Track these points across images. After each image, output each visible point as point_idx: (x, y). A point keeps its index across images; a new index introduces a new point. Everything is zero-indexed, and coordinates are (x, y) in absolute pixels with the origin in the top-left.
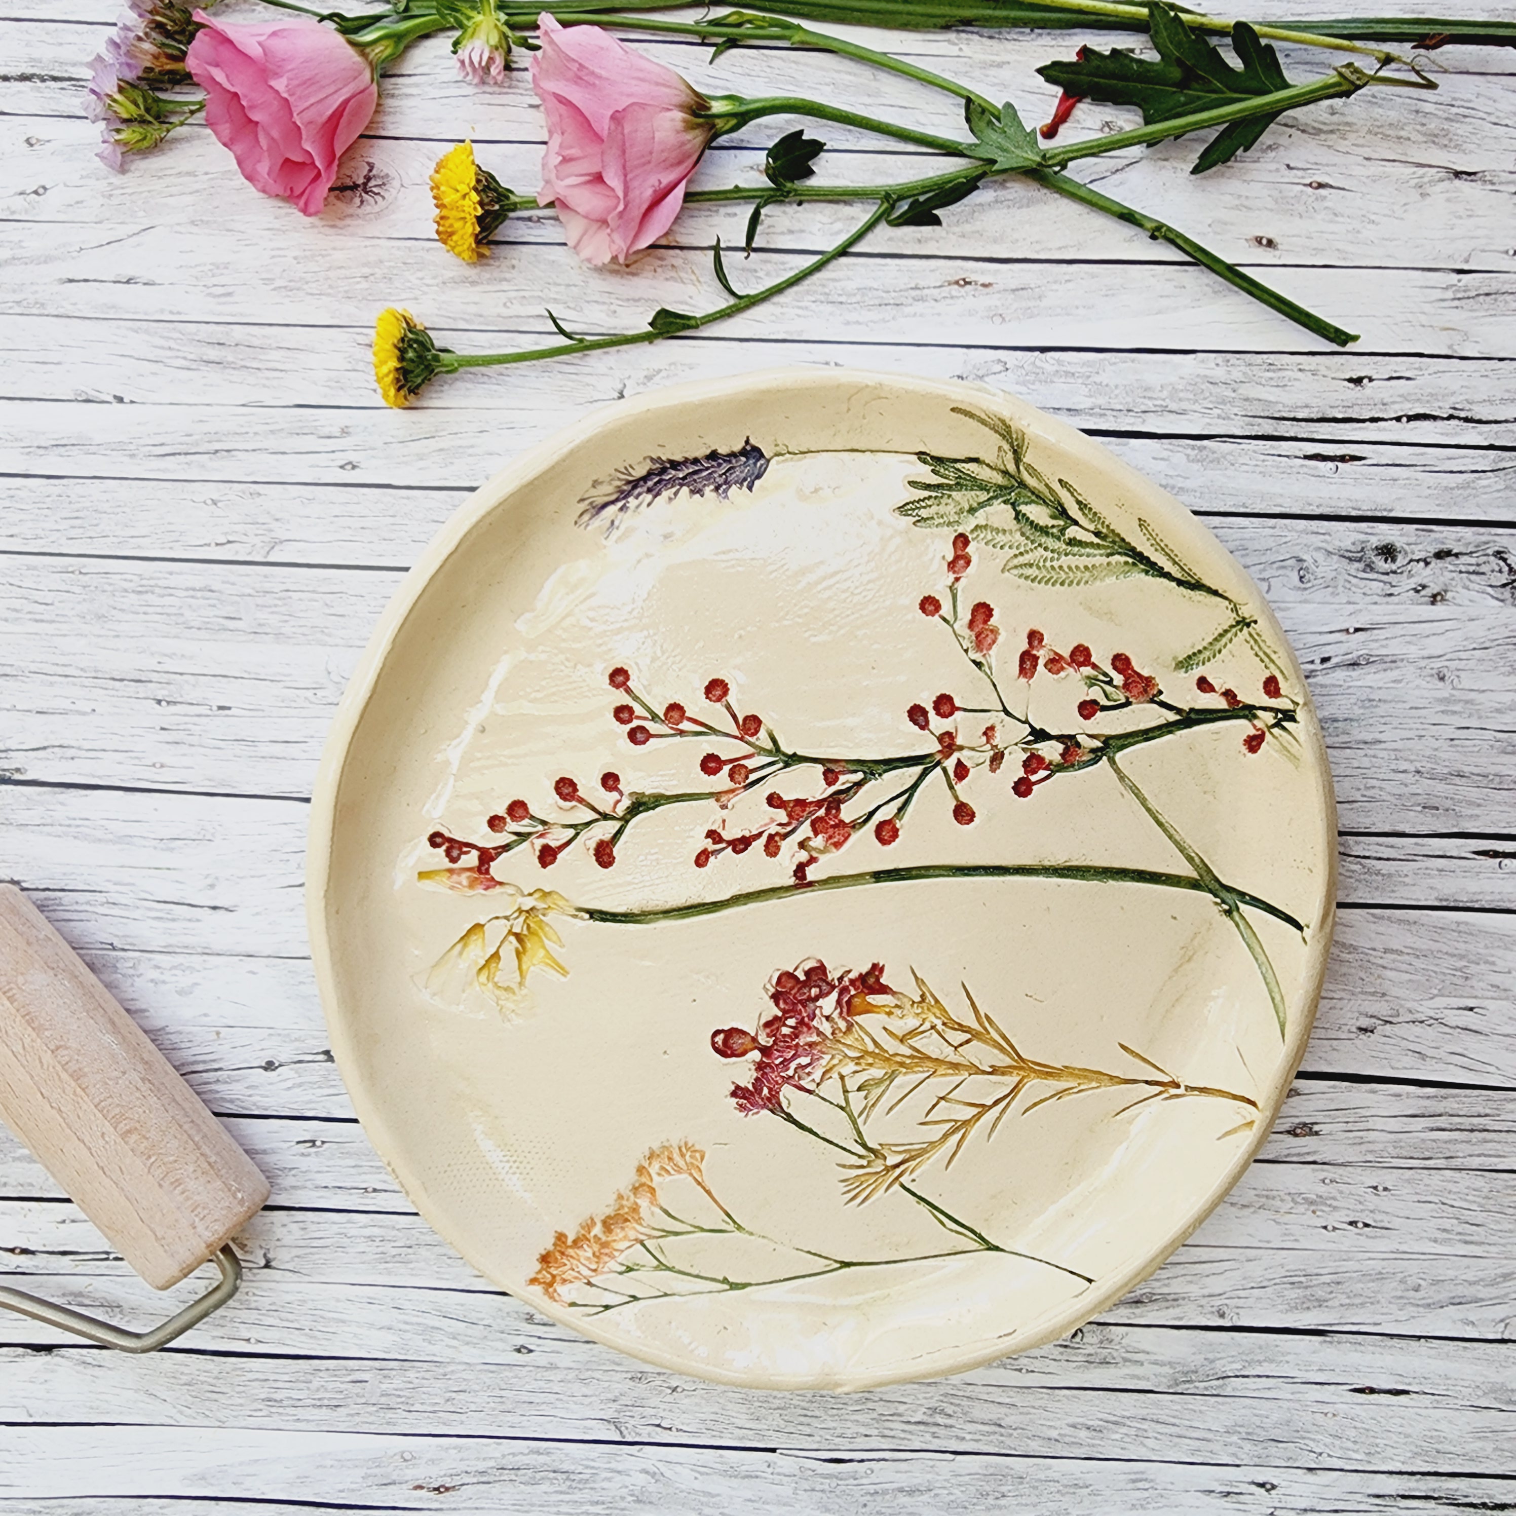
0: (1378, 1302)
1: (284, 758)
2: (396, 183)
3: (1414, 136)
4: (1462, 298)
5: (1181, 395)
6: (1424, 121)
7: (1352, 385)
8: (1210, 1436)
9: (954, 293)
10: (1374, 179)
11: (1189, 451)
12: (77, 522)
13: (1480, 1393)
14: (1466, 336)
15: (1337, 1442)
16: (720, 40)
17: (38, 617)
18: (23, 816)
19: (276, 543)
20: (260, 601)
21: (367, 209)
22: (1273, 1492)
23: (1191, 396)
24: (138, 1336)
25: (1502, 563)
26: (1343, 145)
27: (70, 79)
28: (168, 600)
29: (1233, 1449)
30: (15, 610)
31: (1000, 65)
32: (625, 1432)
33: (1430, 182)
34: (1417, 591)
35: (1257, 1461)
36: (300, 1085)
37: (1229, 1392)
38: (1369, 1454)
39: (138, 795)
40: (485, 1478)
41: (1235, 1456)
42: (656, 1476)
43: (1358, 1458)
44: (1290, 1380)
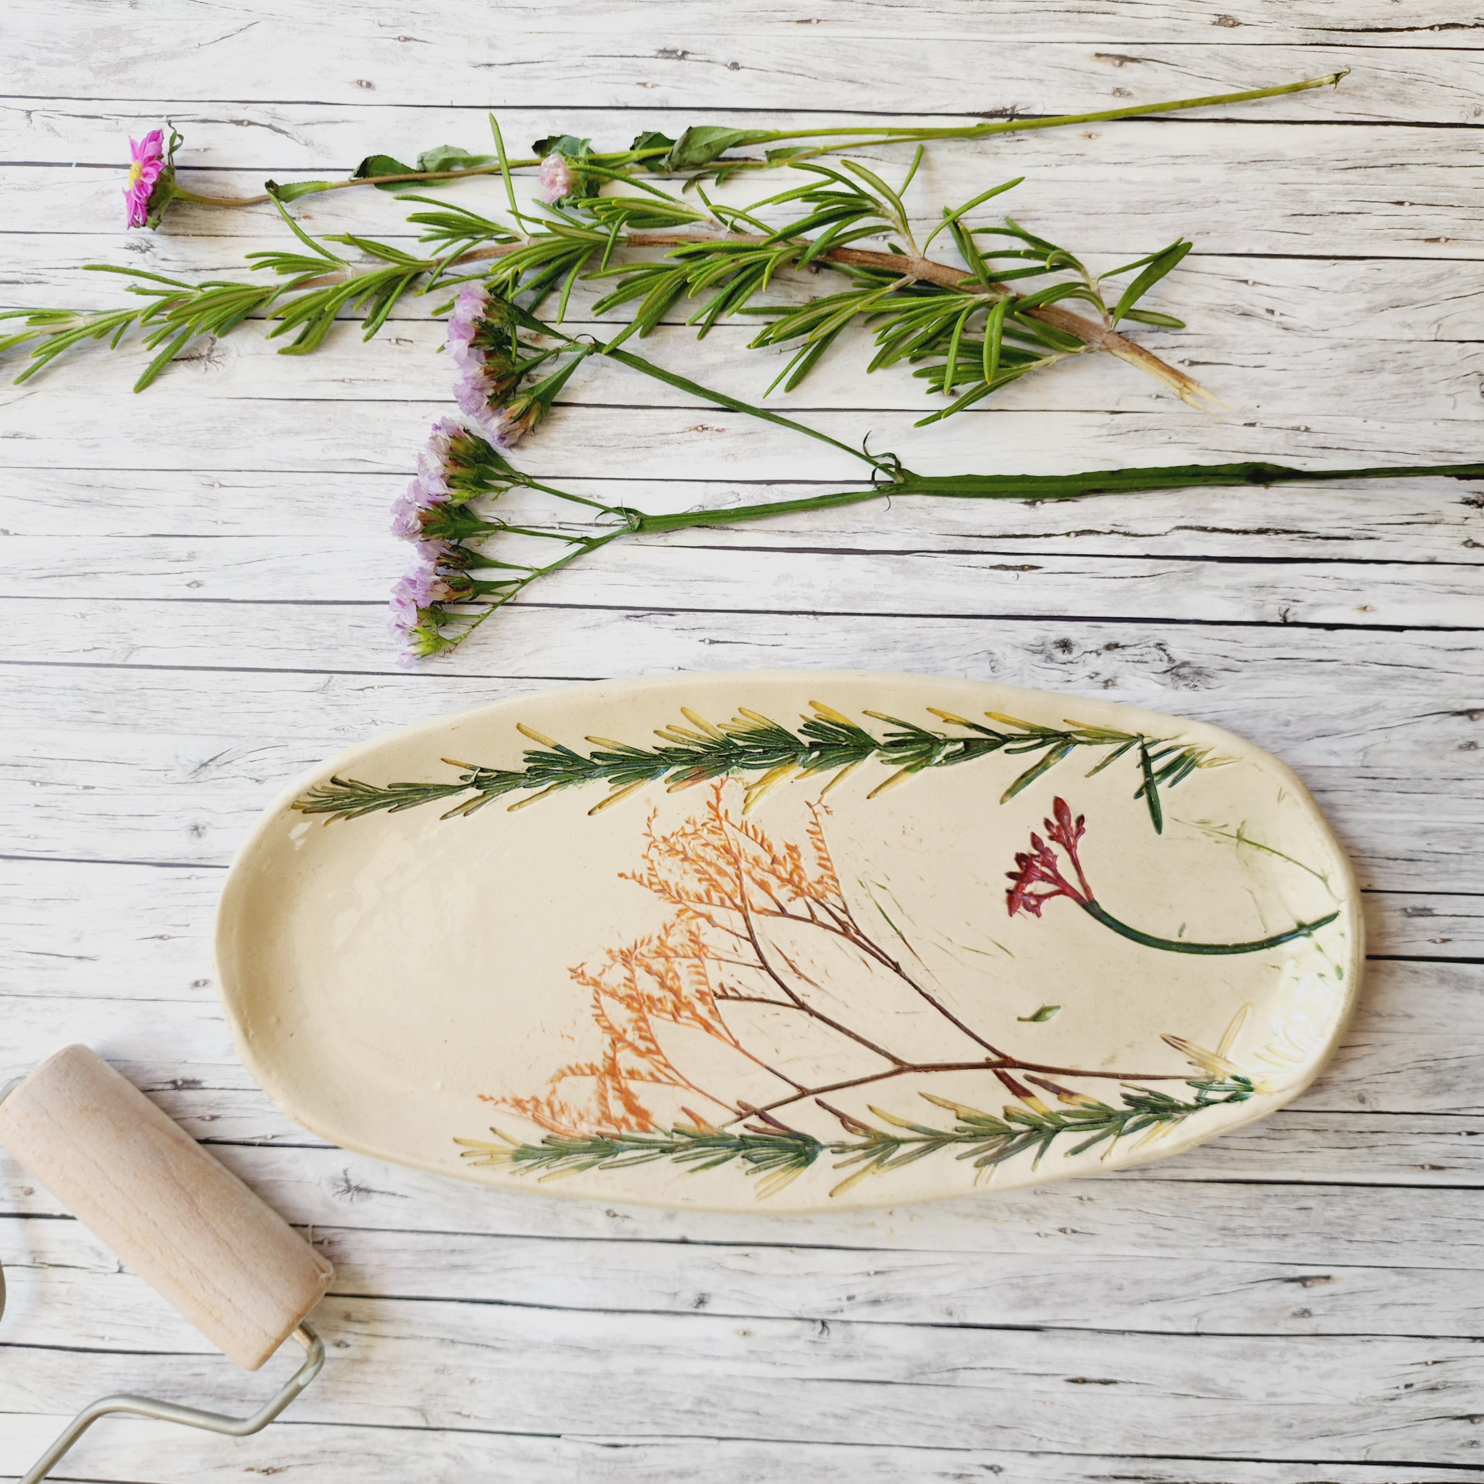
0: (1086, 1301)
1: (139, 829)
2: (234, 354)
4: (1116, 434)
7: (1027, 507)
8: (944, 1423)
9: (694, 437)
11: (894, 565)
13: (1179, 1382)
15: (1055, 1428)
19: (133, 649)
20: (120, 697)
21: (210, 374)
22: (1000, 1474)
23: (893, 519)
25: (1162, 653)
28: (43, 698)
29: (963, 1435)
32: (429, 1419)
34: (1092, 678)
35: (985, 1446)
37: (958, 1382)
38: (1084, 1439)
39: (15, 862)
40: (307, 1460)
41: (967, 1441)
42: (456, 1459)
43: (1074, 1443)
44: (1012, 1372)
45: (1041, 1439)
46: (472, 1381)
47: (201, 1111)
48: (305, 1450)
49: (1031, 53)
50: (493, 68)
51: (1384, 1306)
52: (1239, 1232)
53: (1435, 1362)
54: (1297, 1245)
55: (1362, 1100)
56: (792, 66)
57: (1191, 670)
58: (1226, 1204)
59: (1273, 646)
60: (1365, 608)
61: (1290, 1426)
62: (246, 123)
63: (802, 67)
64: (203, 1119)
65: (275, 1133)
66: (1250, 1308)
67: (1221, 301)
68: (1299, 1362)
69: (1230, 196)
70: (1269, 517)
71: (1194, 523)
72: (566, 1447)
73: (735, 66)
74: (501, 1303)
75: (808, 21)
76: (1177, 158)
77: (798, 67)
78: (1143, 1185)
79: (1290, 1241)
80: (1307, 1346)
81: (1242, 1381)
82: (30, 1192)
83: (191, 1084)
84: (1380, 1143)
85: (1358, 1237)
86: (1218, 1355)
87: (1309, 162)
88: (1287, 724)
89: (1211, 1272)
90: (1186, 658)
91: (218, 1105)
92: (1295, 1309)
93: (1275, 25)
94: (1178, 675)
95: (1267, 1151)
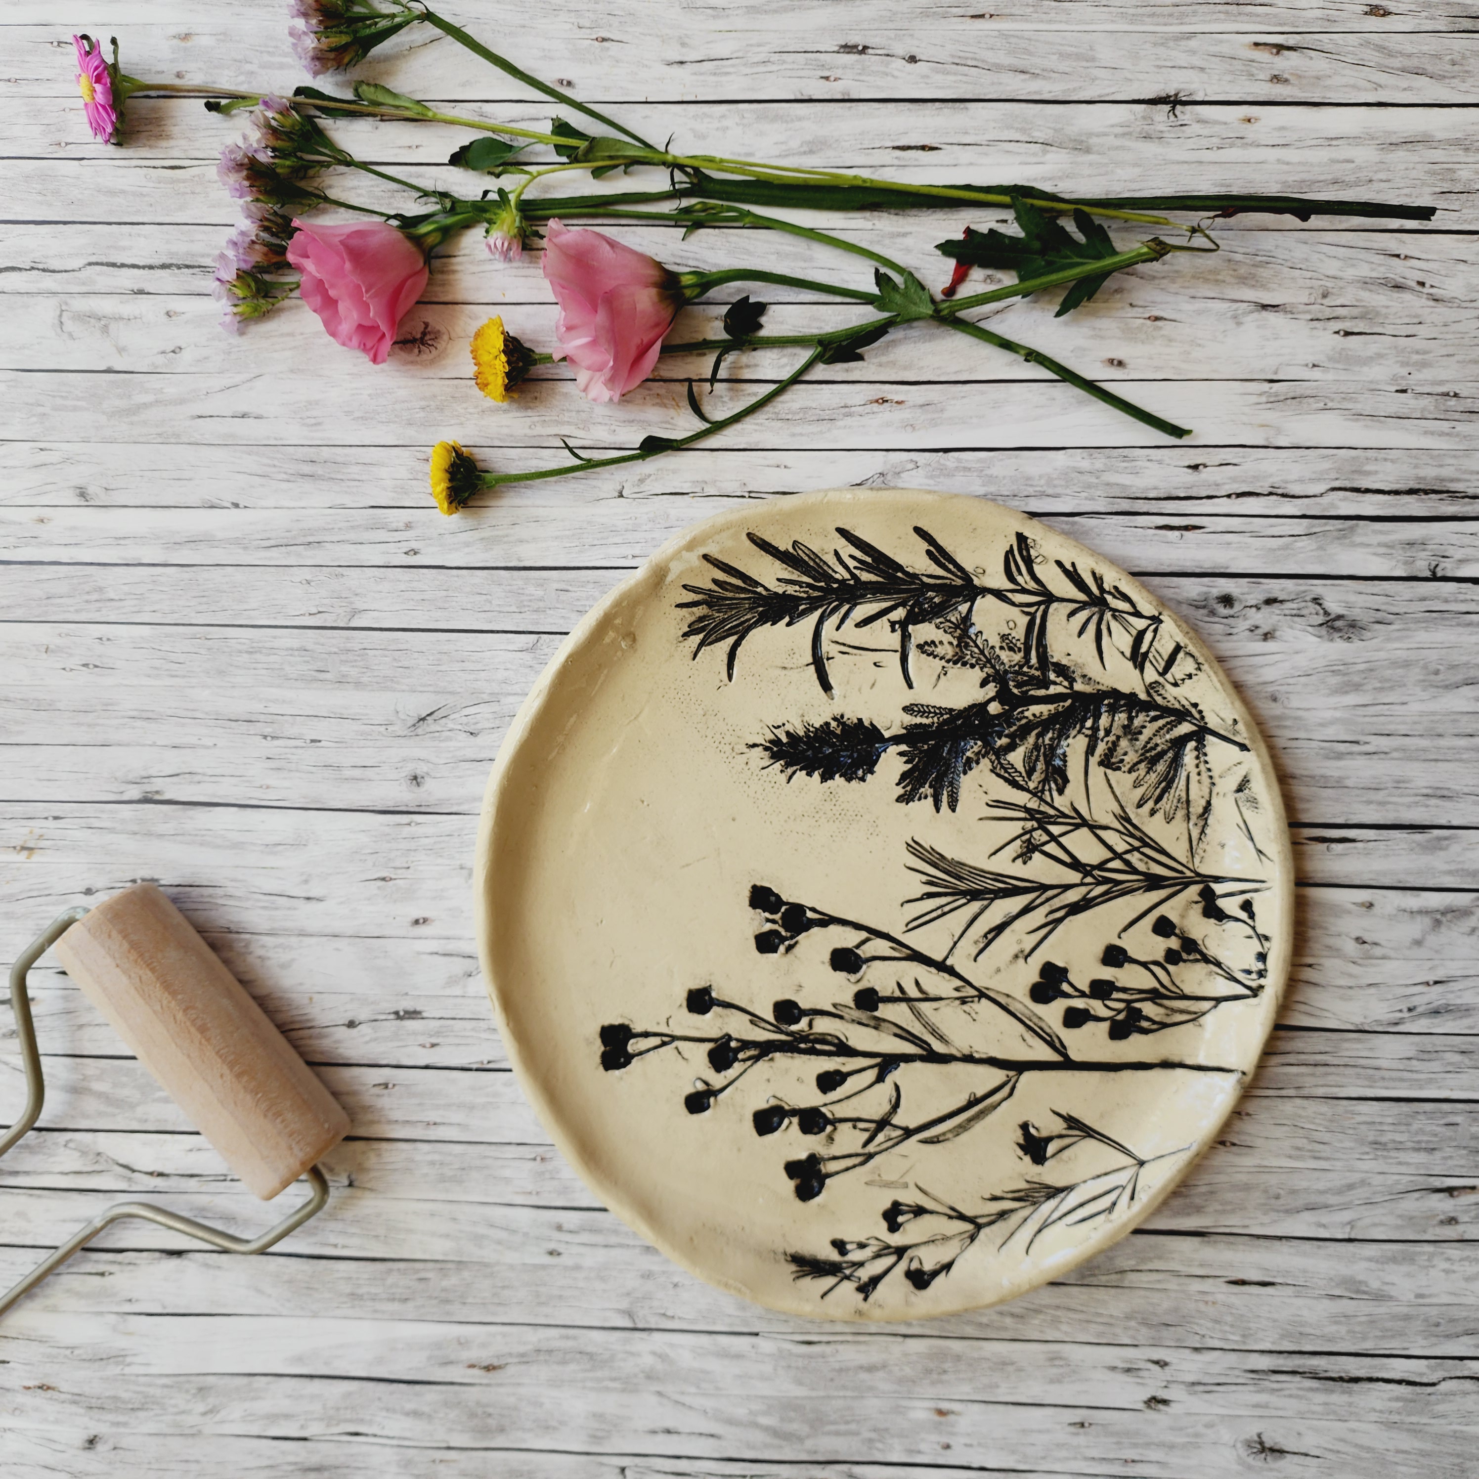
0: (1245, 1208)
1: (362, 780)
2: (446, 337)
3: (1228, 279)
4: (1275, 401)
5: (1056, 482)
6: (1235, 267)
7: (1190, 471)
8: (1113, 1321)
9: (875, 410)
10: (1199, 312)
11: (1064, 526)
12: (204, 599)
13: (1333, 1284)
14: (1279, 431)
15: (1217, 1326)
16: (689, 223)
17: (174, 673)
18: (161, 828)
19: (355, 613)
20: (343, 657)
21: (424, 357)
22: (1166, 1368)
23: (1063, 483)
24: (247, 1242)
25: (1318, 607)
26: (1174, 287)
27: (200, 267)
28: (272, 658)
29: (1131, 1333)
30: (156, 668)
31: (905, 235)
32: (636, 1320)
33: (1243, 313)
34: (1252, 631)
35: (1151, 1342)
36: (376, 1039)
37: (1126, 1284)
38: (1244, 1336)
39: (249, 810)
40: (524, 1359)
41: (1133, 1337)
42: (662, 1357)
43: (1235, 1340)
44: (1176, 1274)
45: (1203, 1336)
46: (676, 1285)
47: (422, 1040)
48: (522, 1349)
49: (1193, 43)
50: (684, 66)
52: (1390, 1146)
54: (1445, 1158)
56: (967, 58)
57: (1345, 623)
58: (1378, 1120)
59: (1423, 599)
61: (1438, 1325)
63: (975, 59)
64: (423, 1046)
65: (491, 1059)
66: (1400, 1216)
67: (1374, 275)
68: (1446, 1265)
69: (1382, 176)
70: (1420, 478)
71: (1348, 484)
72: (765, 1345)
73: (913, 59)
75: (982, 16)
76: (1331, 140)
77: (972, 59)
78: (1298, 1101)
79: (1438, 1155)
80: (1454, 1252)
81: (1393, 1284)
83: (413, 1014)
86: (1370, 1259)
87: (1456, 143)
88: (1437, 672)
89: (1363, 1183)
90: (1341, 611)
91: (438, 1034)
92: (1442, 1217)
93: (1424, 14)
94: (1333, 628)
95: (1416, 1071)
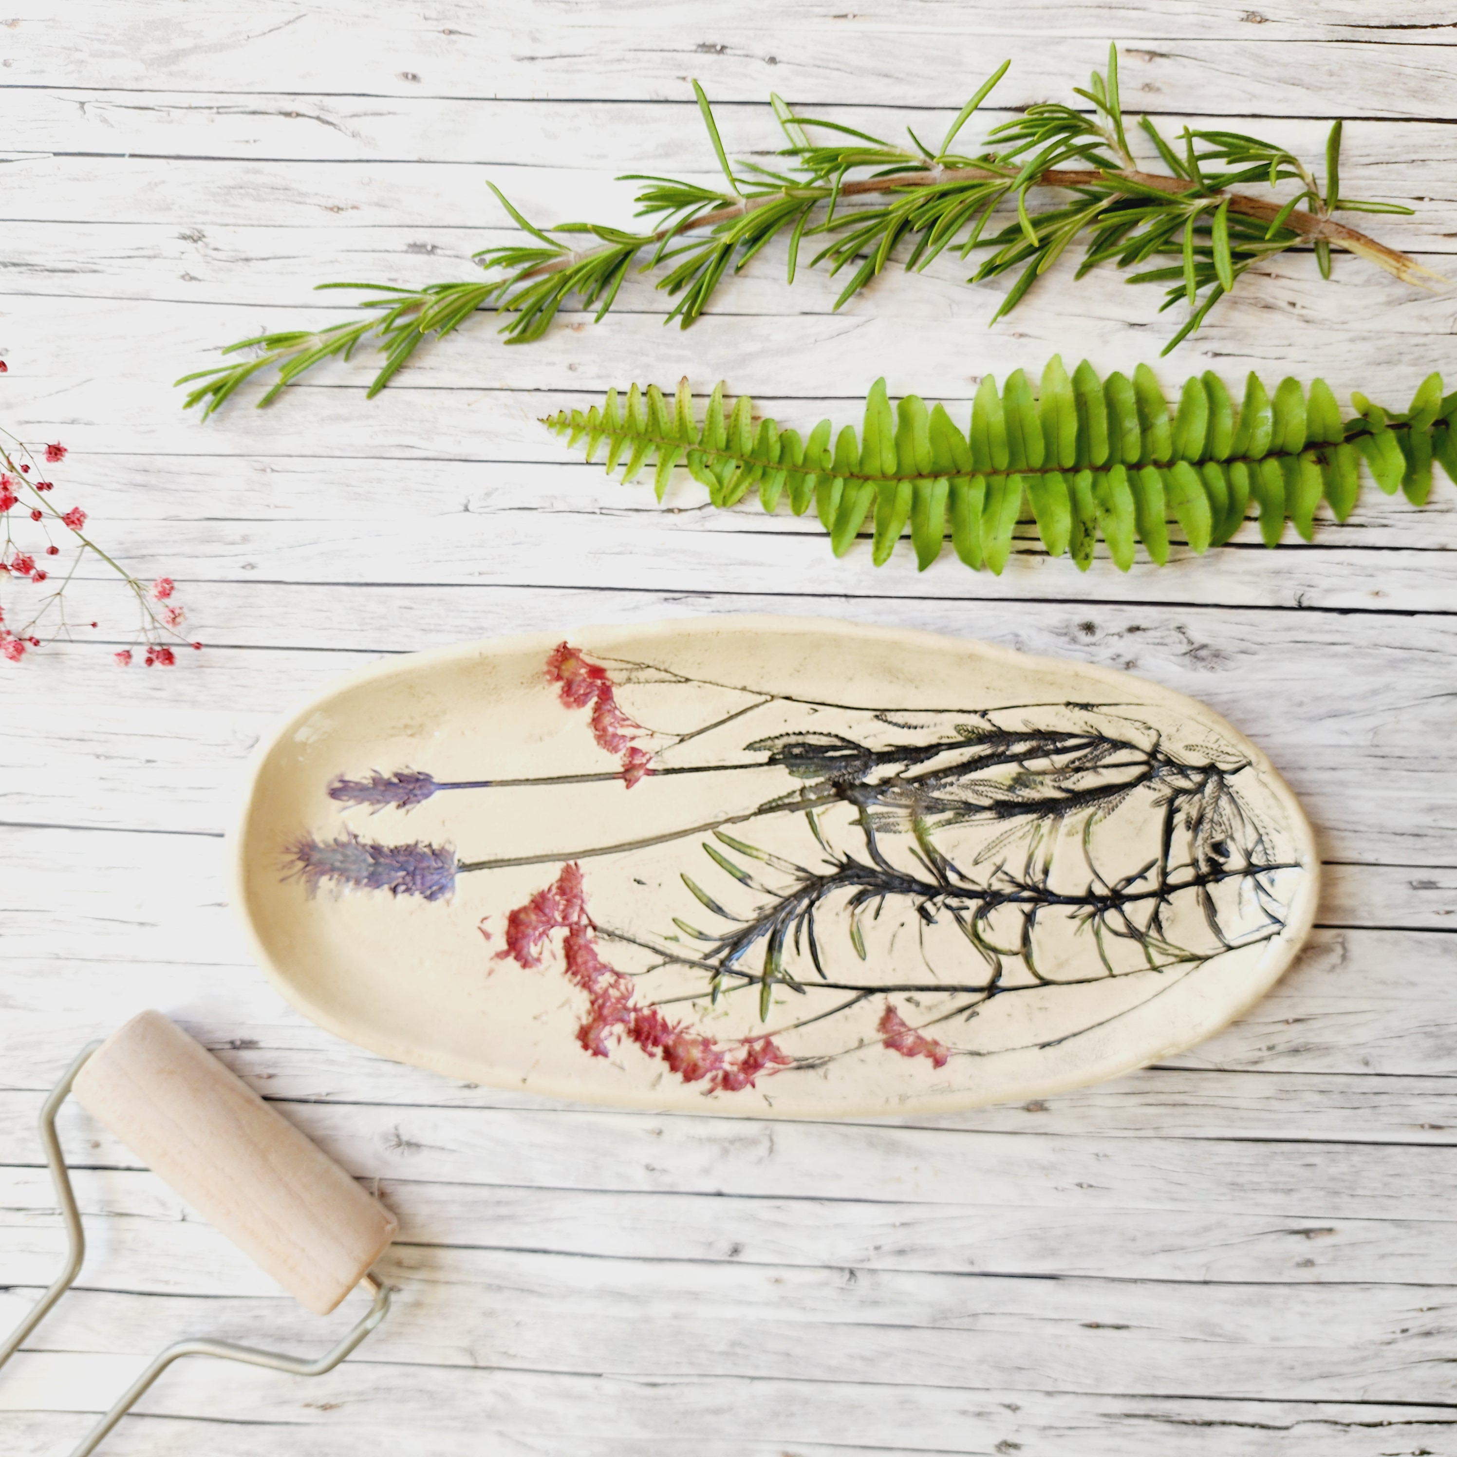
0: (1101, 1251)
1: (199, 801)
8: (964, 1365)
10: (1065, 330)
13: (1188, 1327)
15: (1070, 1370)
22: (1018, 1412)
25: (1181, 636)
26: (1039, 303)
27: (27, 265)
29: (983, 1376)
33: (1109, 332)
34: (1113, 659)
35: (1004, 1386)
37: (979, 1327)
38: (1096, 1379)
39: (80, 832)
41: (986, 1382)
43: (1087, 1383)
44: (1030, 1318)
45: (1056, 1380)
46: (518, 1324)
47: (258, 1070)
48: (360, 1387)
49: (1062, 49)
50: (535, 62)
51: (1383, 1256)
52: (1247, 1187)
53: (1430, 1309)
54: (1302, 1200)
55: (1367, 1064)
56: (828, 60)
57: (1209, 652)
58: (1236, 1161)
59: (1289, 629)
60: (1377, 593)
61: (1292, 1368)
62: (294, 115)
63: (837, 62)
64: (259, 1077)
65: (329, 1091)
66: (1256, 1258)
67: (1244, 294)
68: (1302, 1308)
72: (608, 1387)
73: (773, 60)
74: (545, 1252)
75: (845, 16)
77: (833, 61)
78: (1157, 1143)
79: (1295, 1196)
80: (1310, 1294)
81: (1248, 1327)
82: (96, 1145)
83: (249, 1045)
84: (1383, 1104)
85: (1360, 1192)
86: (1225, 1302)
88: (1301, 704)
89: (1220, 1224)
90: (1205, 640)
91: (274, 1065)
92: (1299, 1259)
93: (1302, 22)
94: (1196, 657)
95: (1275, 1111)
